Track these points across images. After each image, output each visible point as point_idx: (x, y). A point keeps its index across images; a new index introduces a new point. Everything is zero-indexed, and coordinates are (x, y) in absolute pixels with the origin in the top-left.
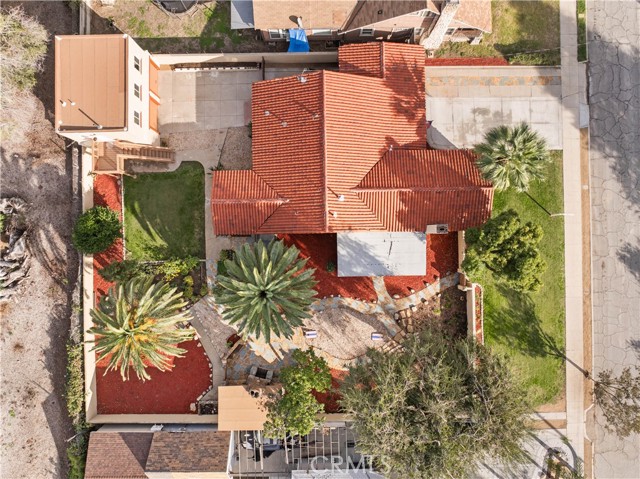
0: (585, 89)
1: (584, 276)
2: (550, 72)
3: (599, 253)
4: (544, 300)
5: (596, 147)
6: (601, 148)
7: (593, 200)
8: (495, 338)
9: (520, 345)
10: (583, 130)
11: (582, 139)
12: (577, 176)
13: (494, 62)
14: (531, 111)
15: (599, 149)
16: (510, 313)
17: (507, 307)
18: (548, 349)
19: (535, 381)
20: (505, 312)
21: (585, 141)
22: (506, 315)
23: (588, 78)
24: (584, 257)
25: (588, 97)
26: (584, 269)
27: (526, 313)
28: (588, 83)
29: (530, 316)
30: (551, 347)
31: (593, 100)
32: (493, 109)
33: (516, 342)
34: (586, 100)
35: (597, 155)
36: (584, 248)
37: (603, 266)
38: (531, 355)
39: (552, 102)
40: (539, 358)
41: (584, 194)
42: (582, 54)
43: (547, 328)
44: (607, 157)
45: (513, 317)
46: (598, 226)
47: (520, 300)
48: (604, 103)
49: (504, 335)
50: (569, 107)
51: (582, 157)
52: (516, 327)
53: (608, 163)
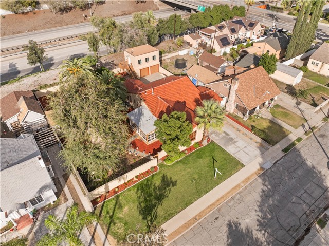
0: (277, 160)
1: (203, 211)
2: (266, 145)
3: (220, 212)
4: (174, 200)
5: (262, 178)
6: (264, 180)
7: (241, 192)
8: (138, 190)
9: (142, 202)
10: (262, 168)
11: (259, 170)
12: (243, 178)
13: (247, 128)
14: (246, 147)
15: (263, 180)
16: (155, 188)
17: (157, 185)
18: (149, 218)
19: (126, 224)
20: (154, 185)
21: (259, 172)
22: (153, 187)
23: (282, 158)
24: (211, 205)
25: (275, 163)
26: (206, 209)
27: (161, 195)
28: (280, 159)
29: (160, 198)
30: (151, 219)
31: (277, 165)
32: (231, 136)
33: (142, 199)
34: (274, 162)
35: (260, 180)
36: (216, 202)
37: (216, 219)
38: (140, 211)
39: (258, 152)
40: (141, 217)
41: (238, 186)
42: (286, 150)
43: (160, 210)
44: (264, 185)
45: (154, 190)
46: (232, 202)
47: (165, 188)
48: (281, 169)
49: (142, 192)
50: (262, 157)
51: (252, 175)
52: (150, 195)
53: (262, 187)
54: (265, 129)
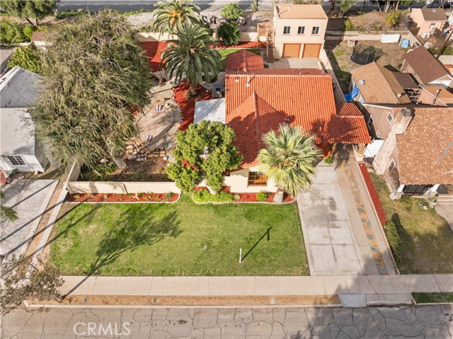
0: (383, 302)
1: (174, 298)
2: (389, 263)
3: (196, 317)
4: (154, 254)
5: (320, 315)
6: (318, 321)
7: (259, 311)
8: (127, 212)
9: (115, 231)
10: (335, 298)
11: (326, 297)
12: (284, 292)
13: (381, 214)
14: (344, 245)
15: (317, 319)
16: (147, 224)
17: (153, 221)
18: (103, 257)
19: (76, 245)
20: (149, 219)
21: (324, 301)
22: (146, 220)
23: (397, 306)
24: (194, 298)
25: (375, 306)
26: (181, 297)
27: (145, 237)
28: (392, 306)
29: (140, 240)
30: (105, 260)
31: (374, 311)
32: (336, 213)
33: (119, 228)
34: (372, 303)
35: (311, 316)
36: (204, 298)
37: (181, 322)
38: (103, 241)
39: (358, 267)
40: (97, 249)
41: (264, 299)
42: (421, 297)
43: (124, 257)
44: (310, 327)
45: (144, 225)
46: (229, 317)
47: (159, 232)
48: (374, 324)
49: (128, 218)
50: (357, 281)
51: (306, 298)
52: (134, 228)
53: (303, 329)
54: (416, 234)
